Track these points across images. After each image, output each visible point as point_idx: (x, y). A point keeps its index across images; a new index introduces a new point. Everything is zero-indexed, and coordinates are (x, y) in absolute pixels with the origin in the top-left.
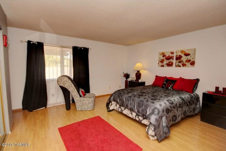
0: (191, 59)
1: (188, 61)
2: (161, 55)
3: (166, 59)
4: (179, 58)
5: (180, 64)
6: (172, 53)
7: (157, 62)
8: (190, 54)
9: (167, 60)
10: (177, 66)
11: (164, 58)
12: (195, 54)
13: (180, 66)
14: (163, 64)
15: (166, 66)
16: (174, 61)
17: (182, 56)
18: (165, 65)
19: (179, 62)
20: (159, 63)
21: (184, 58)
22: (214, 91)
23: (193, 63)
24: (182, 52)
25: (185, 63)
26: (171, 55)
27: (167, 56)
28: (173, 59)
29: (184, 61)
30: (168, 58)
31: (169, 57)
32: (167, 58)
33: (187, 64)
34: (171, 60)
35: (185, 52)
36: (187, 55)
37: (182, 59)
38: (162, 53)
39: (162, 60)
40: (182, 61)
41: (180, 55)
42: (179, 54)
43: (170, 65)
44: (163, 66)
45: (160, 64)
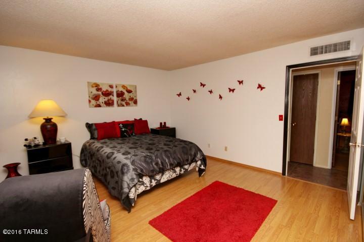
0: (134, 97)
1: (131, 99)
2: (93, 87)
3: (102, 94)
4: (120, 95)
5: (124, 103)
6: (111, 87)
7: (87, 98)
8: (132, 90)
9: (104, 97)
10: (120, 106)
11: (100, 93)
12: (136, 91)
13: (123, 106)
14: (98, 103)
15: (105, 105)
16: (115, 98)
17: (124, 93)
18: (102, 104)
19: (122, 100)
20: (90, 101)
21: (127, 96)
22: (159, 126)
23: (136, 102)
24: (124, 87)
25: (128, 101)
26: (110, 89)
27: (104, 89)
28: (113, 96)
29: (127, 99)
30: (107, 94)
31: (108, 92)
32: (104, 93)
33: (130, 102)
34: (111, 96)
35: (127, 88)
36: (129, 92)
37: (124, 96)
38: (95, 84)
39: (96, 97)
40: (125, 99)
41: (122, 91)
42: (121, 89)
43: (109, 104)
44: (99, 106)
45: (93, 102)
